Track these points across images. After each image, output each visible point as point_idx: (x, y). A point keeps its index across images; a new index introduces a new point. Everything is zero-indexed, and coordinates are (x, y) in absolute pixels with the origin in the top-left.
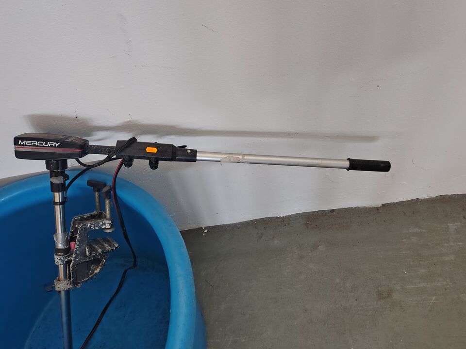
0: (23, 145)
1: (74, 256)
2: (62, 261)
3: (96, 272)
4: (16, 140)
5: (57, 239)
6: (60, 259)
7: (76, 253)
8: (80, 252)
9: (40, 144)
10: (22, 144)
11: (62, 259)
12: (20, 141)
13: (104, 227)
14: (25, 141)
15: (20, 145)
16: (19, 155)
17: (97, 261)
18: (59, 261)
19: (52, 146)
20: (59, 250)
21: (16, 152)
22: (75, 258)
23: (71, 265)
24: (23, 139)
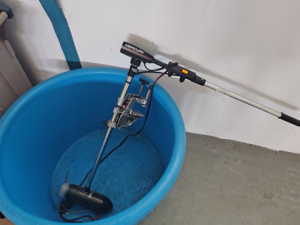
0: (127, 47)
1: (124, 111)
2: (118, 112)
3: (129, 124)
4: (124, 43)
5: (120, 100)
7: (126, 111)
8: (128, 111)
9: (135, 49)
12: (126, 44)
13: (142, 103)
14: (128, 45)
16: (123, 51)
17: (132, 119)
18: (116, 111)
19: (140, 52)
20: (118, 106)
21: (122, 49)
22: (125, 113)
23: (121, 116)
24: (128, 44)
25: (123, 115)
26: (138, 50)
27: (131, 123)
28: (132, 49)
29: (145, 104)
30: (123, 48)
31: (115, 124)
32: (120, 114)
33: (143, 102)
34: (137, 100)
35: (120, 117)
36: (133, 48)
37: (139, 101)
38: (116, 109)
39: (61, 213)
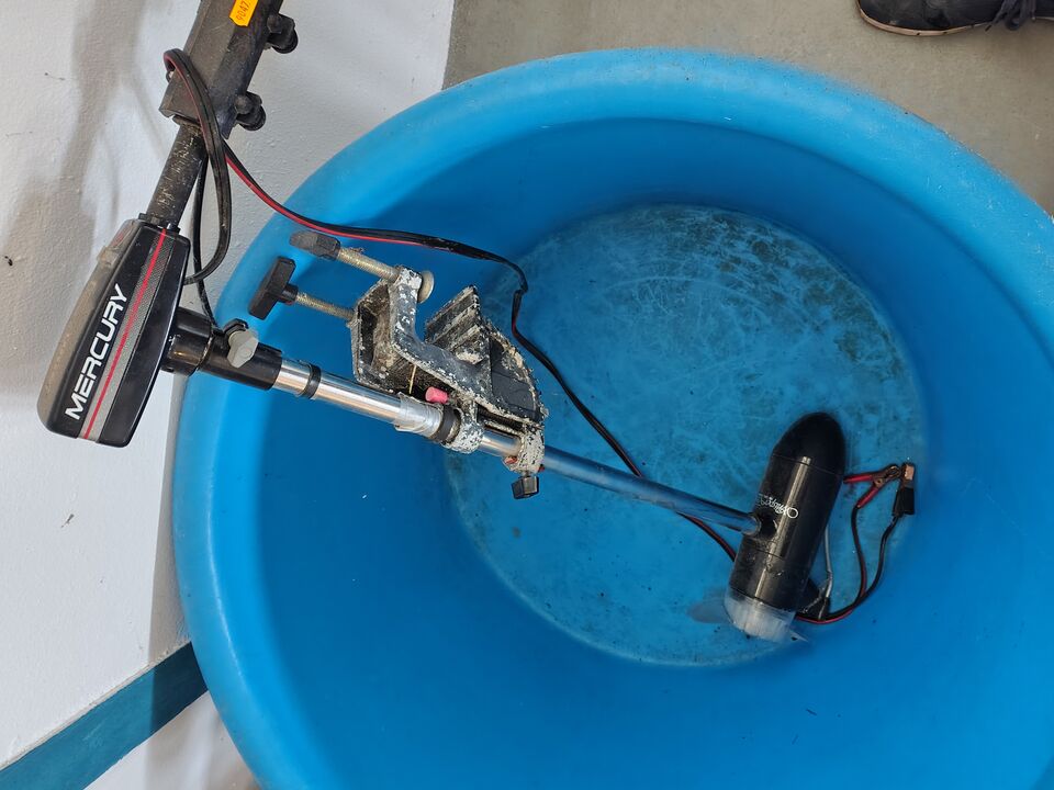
2: (477, 429)
3: (520, 364)
8: (464, 375)
11: (468, 426)
12: (69, 412)
13: (414, 294)
14: (75, 397)
16: (119, 432)
17: (495, 351)
19: (119, 316)
20: (443, 430)
24: (64, 399)
25: (490, 401)
27: (512, 351)
29: (416, 282)
30: (97, 431)
31: (524, 438)
32: (482, 414)
33: (407, 290)
34: (404, 324)
36: (93, 361)
37: (409, 317)
38: (462, 434)
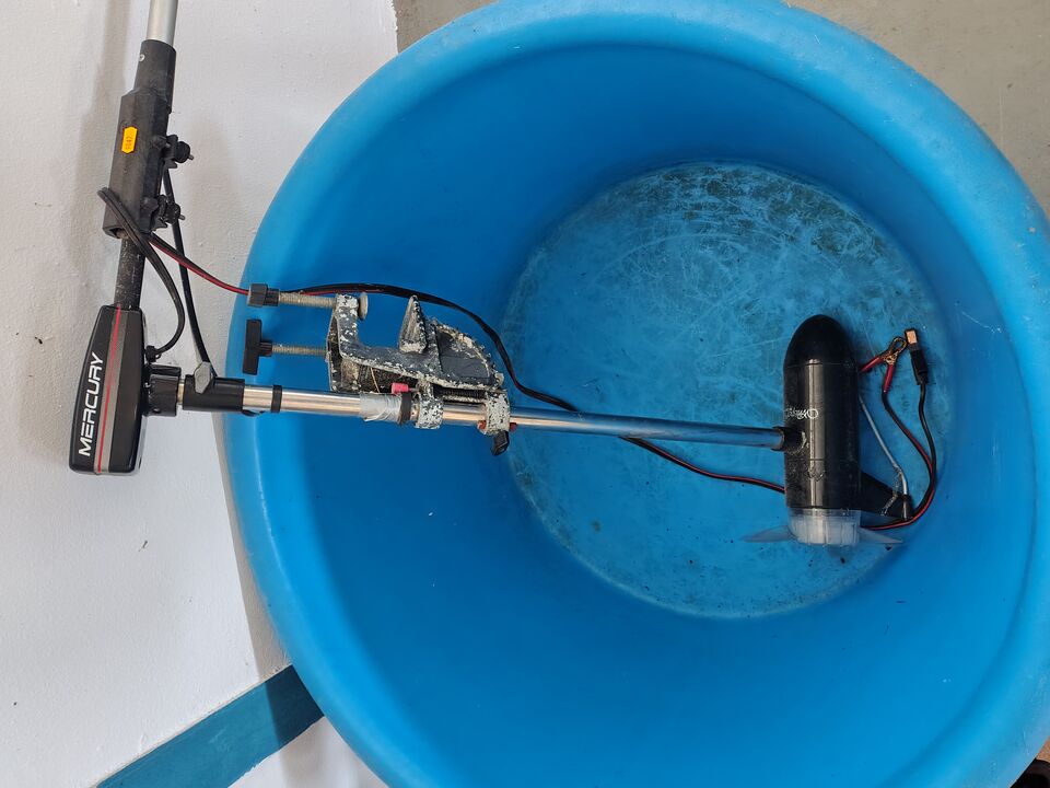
0: (93, 445)
1: (419, 375)
3: (470, 345)
5: (374, 413)
6: (428, 408)
7: (414, 371)
10: (89, 448)
11: (426, 403)
12: (81, 452)
13: (354, 312)
14: (82, 440)
15: (93, 452)
16: (125, 459)
18: (431, 412)
21: (113, 471)
22: (426, 372)
23: (442, 383)
24: (76, 444)
25: (440, 377)
26: (93, 387)
27: (460, 337)
28: (96, 417)
29: (352, 303)
30: (105, 463)
31: (488, 403)
32: (437, 390)
33: (346, 310)
34: (347, 336)
35: (451, 385)
36: (89, 411)
37: (351, 330)
38: (422, 413)
39: (913, 512)
